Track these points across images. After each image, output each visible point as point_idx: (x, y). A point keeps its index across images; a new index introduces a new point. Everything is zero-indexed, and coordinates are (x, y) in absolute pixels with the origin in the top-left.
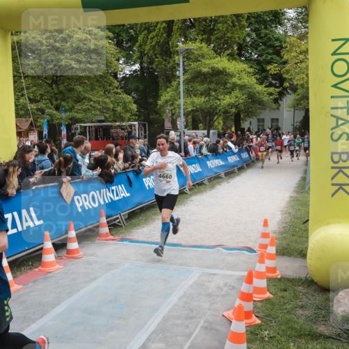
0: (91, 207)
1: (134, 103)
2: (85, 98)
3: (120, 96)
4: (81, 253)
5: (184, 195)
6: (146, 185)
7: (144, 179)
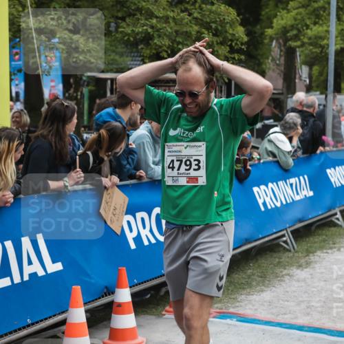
0: (153, 241)
1: (241, 24)
2: (139, 10)
3: (214, 8)
4: (140, 339)
5: (333, 229)
6: (260, 202)
7: (255, 189)
